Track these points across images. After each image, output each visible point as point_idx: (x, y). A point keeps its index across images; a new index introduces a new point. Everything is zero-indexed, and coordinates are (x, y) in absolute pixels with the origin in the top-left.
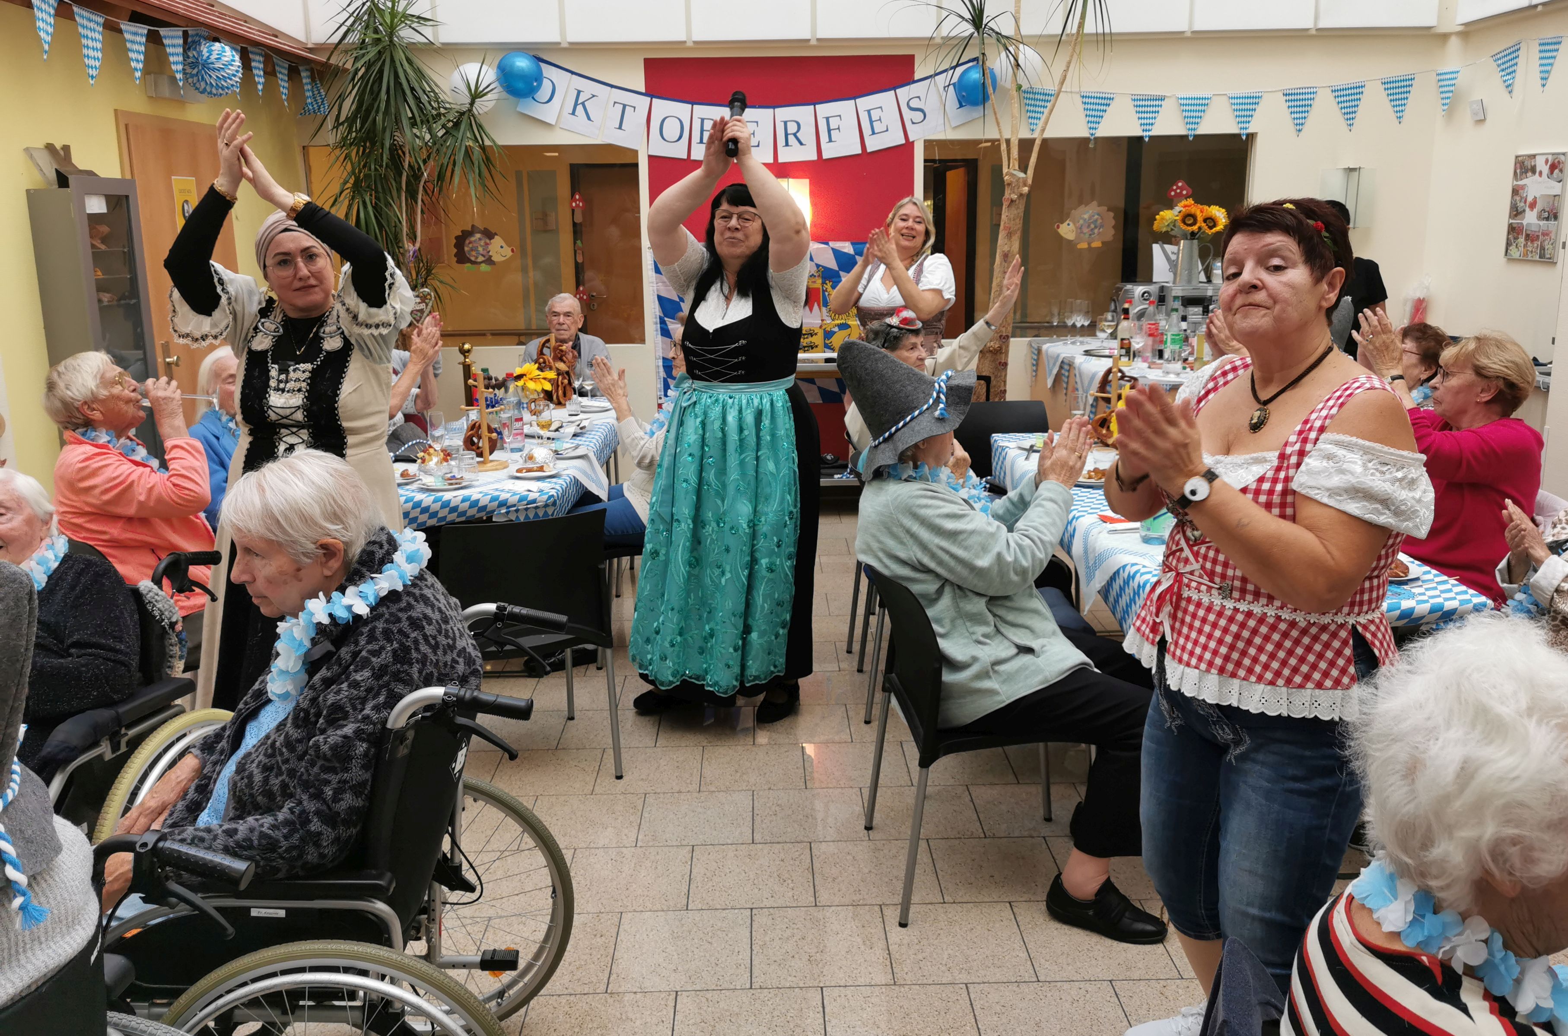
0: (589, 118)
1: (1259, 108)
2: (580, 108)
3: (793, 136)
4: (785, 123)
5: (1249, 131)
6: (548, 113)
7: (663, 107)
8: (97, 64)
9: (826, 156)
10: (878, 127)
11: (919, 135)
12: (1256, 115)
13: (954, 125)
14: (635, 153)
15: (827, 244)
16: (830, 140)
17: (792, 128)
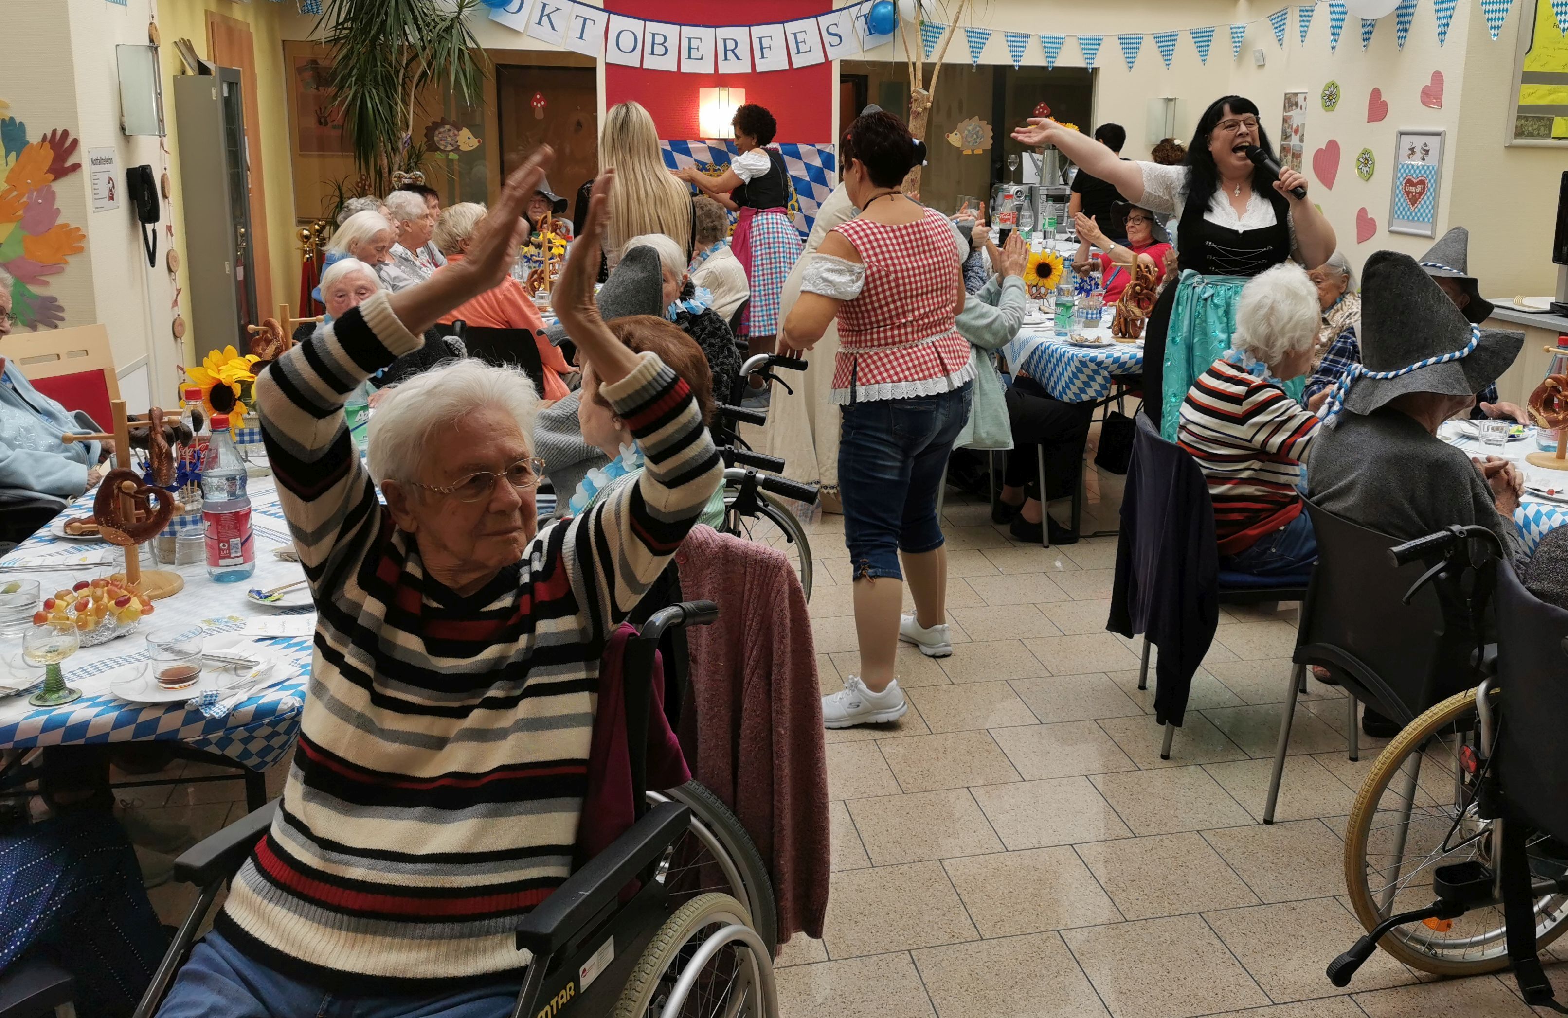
0: (553, 28)
1: (1101, 48)
2: (545, 19)
3: (731, 51)
5: (1094, 66)
6: (517, 22)
7: (619, 22)
9: (758, 70)
10: (802, 47)
12: (1099, 53)
13: (865, 48)
14: (594, 60)
16: (763, 57)
17: (730, 45)
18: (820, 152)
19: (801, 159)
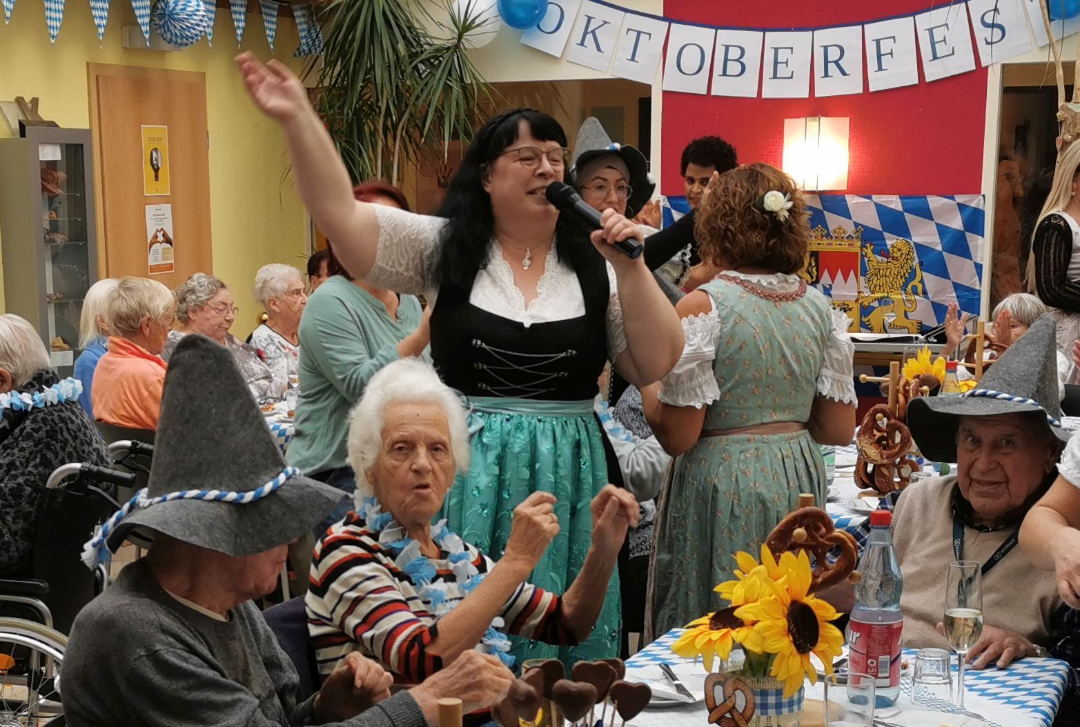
0: (599, 49)
2: (589, 37)
3: (833, 63)
4: (826, 48)
6: (553, 44)
7: (683, 33)
8: (58, 24)
9: (873, 87)
10: (941, 50)
11: (995, 59)
13: (1040, 46)
14: (649, 87)
15: (869, 197)
16: (880, 68)
17: (834, 54)
18: (961, 207)
19: (933, 220)
